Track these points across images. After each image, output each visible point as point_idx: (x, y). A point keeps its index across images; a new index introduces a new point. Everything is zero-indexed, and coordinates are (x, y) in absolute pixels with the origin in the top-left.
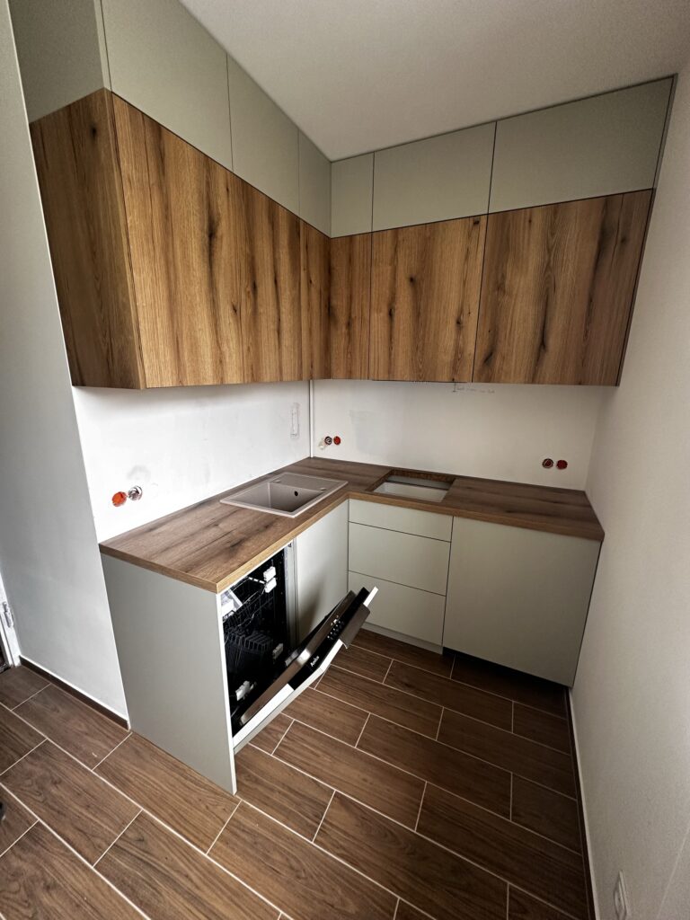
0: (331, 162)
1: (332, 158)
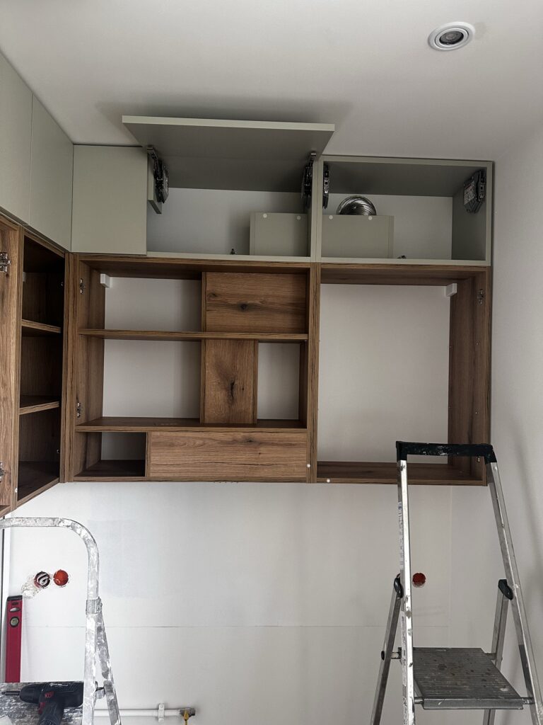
0: (74, 144)
1: (78, 139)
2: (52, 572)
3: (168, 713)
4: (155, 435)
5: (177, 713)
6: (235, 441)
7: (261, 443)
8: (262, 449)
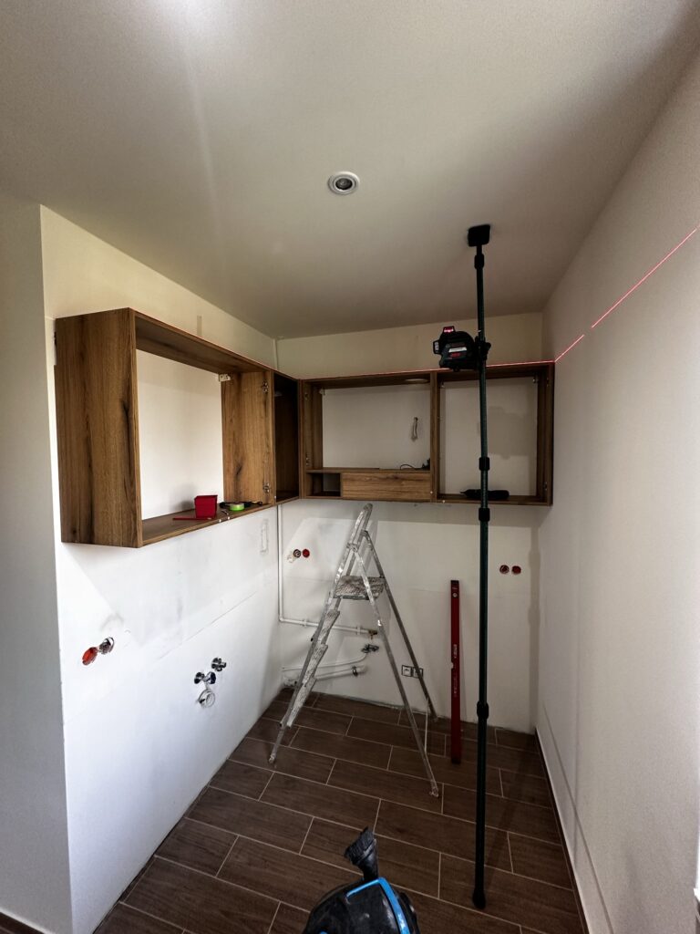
2: (301, 550)
3: (363, 631)
4: (344, 475)
5: (367, 632)
6: (388, 478)
7: (403, 479)
8: (404, 483)
